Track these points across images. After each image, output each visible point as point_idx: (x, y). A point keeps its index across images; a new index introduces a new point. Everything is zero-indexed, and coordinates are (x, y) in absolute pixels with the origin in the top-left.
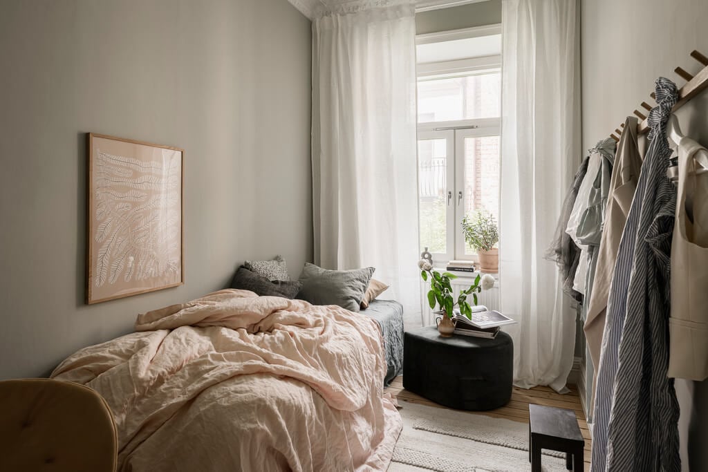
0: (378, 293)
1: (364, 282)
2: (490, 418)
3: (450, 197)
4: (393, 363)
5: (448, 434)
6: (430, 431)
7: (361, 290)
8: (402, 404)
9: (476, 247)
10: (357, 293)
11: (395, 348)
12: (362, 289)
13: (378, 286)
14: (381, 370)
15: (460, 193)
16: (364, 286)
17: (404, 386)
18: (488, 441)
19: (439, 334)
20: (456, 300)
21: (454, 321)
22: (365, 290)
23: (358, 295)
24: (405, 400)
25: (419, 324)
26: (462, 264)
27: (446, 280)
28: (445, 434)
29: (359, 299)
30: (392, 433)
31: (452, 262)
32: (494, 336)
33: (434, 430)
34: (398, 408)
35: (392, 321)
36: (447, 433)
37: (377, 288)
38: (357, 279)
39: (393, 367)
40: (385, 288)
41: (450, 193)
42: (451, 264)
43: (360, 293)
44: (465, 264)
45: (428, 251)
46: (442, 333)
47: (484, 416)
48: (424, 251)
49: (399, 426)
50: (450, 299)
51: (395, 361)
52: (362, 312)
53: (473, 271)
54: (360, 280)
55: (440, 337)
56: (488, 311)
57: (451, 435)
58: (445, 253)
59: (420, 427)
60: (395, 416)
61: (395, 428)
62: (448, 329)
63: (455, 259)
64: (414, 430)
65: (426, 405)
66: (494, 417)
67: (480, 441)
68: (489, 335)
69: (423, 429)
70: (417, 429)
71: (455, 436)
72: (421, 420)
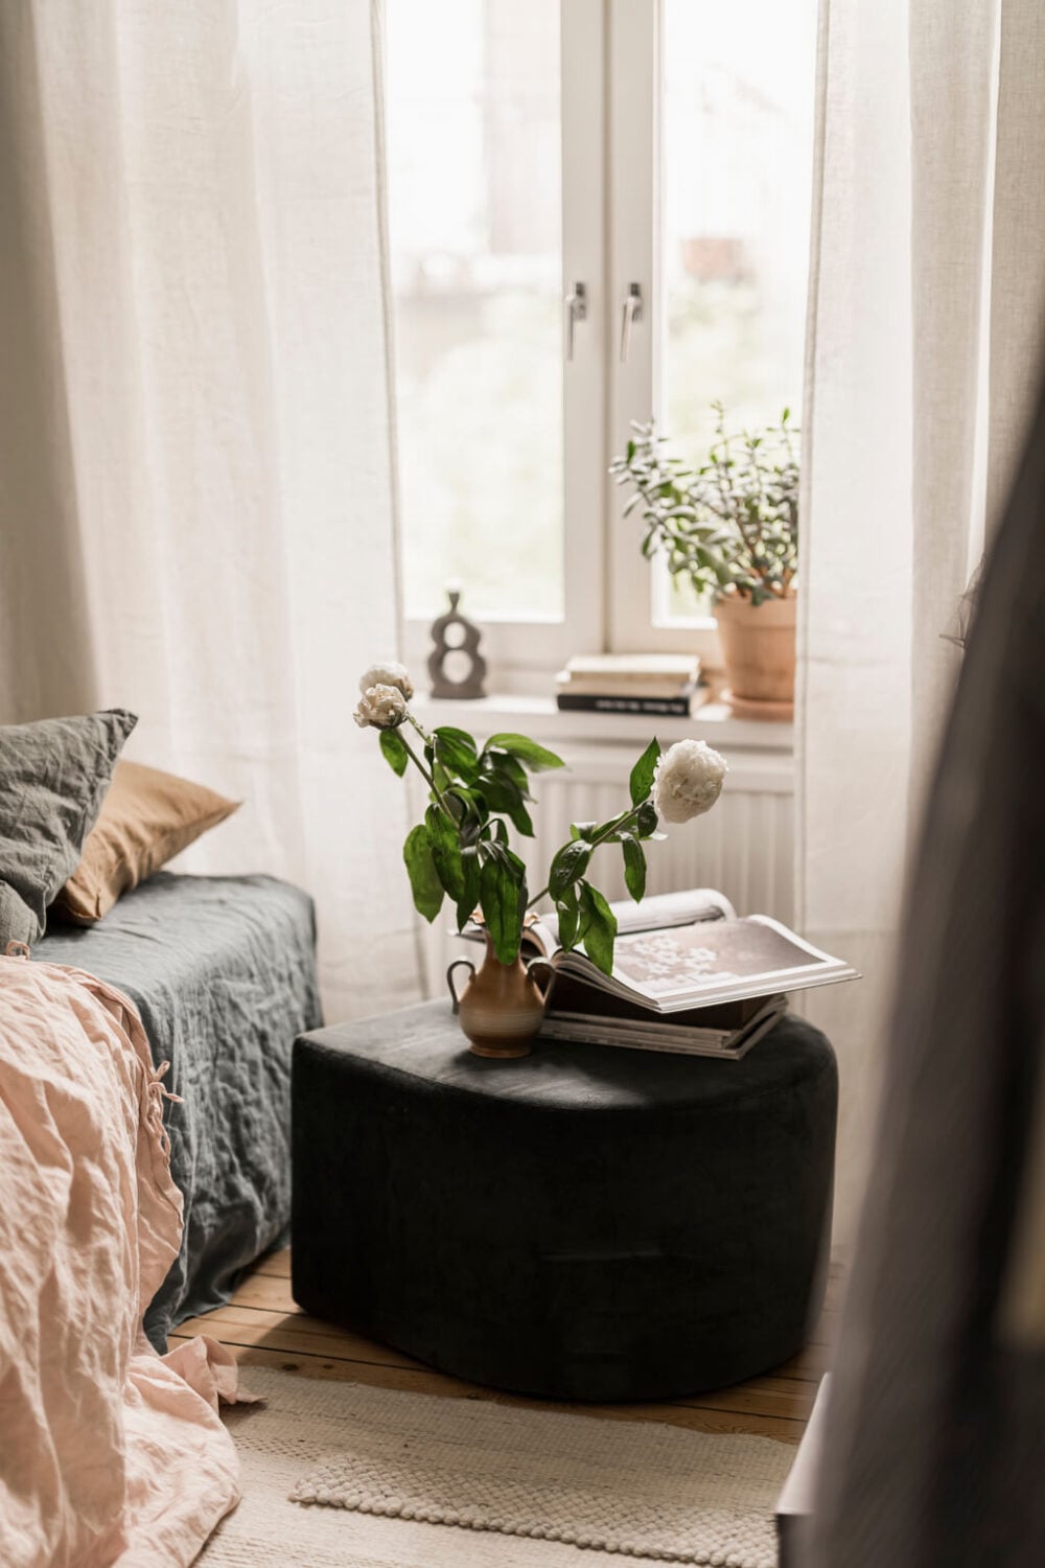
0: (176, 839)
1: (67, 790)
2: (685, 1433)
3: (577, 312)
4: (246, 1189)
5: (456, 1523)
6: (370, 1512)
7: (48, 835)
8: (267, 1385)
9: (698, 584)
10: (23, 848)
11: (254, 1113)
12: (57, 825)
13: (174, 805)
14: (107, 1241)
15: (635, 290)
16: (66, 813)
17: (297, 1296)
18: (639, 1548)
19: (466, 1044)
20: (536, 880)
21: (541, 974)
22: (76, 834)
23: (33, 862)
24: (290, 1368)
25: (403, 987)
26: (630, 677)
27: (499, 774)
28: (441, 1522)
29: (39, 882)
30: (165, 1535)
31: (588, 665)
32: (738, 1045)
33: (392, 1504)
34: (232, 1410)
35: (236, 987)
36: (451, 1515)
37: (167, 817)
38: (28, 778)
39: (248, 1207)
40: (215, 813)
41: (581, 291)
42: (576, 676)
43: (43, 848)
44: (649, 678)
45: (463, 609)
46: (477, 1038)
47: (658, 1429)
48: (444, 608)
49: (216, 1496)
50: (514, 870)
51: (260, 1181)
52: (68, 946)
53: (686, 713)
54: (47, 782)
55: (464, 1061)
56: (731, 921)
57: (469, 1526)
58: (556, 615)
59: (325, 1494)
60: (201, 1449)
61: (186, 1508)
62: (506, 1020)
63: (607, 650)
64: (296, 1509)
65: (388, 1384)
66: (709, 1429)
67: (601, 1547)
68: (713, 1043)
69: (340, 1506)
70: (306, 1504)
71: (486, 1528)
72: (340, 1460)
